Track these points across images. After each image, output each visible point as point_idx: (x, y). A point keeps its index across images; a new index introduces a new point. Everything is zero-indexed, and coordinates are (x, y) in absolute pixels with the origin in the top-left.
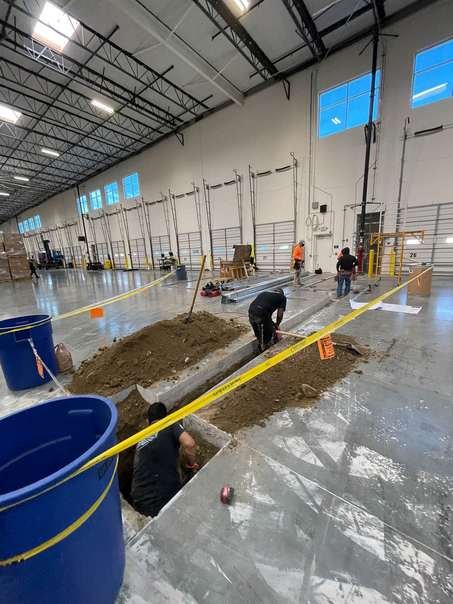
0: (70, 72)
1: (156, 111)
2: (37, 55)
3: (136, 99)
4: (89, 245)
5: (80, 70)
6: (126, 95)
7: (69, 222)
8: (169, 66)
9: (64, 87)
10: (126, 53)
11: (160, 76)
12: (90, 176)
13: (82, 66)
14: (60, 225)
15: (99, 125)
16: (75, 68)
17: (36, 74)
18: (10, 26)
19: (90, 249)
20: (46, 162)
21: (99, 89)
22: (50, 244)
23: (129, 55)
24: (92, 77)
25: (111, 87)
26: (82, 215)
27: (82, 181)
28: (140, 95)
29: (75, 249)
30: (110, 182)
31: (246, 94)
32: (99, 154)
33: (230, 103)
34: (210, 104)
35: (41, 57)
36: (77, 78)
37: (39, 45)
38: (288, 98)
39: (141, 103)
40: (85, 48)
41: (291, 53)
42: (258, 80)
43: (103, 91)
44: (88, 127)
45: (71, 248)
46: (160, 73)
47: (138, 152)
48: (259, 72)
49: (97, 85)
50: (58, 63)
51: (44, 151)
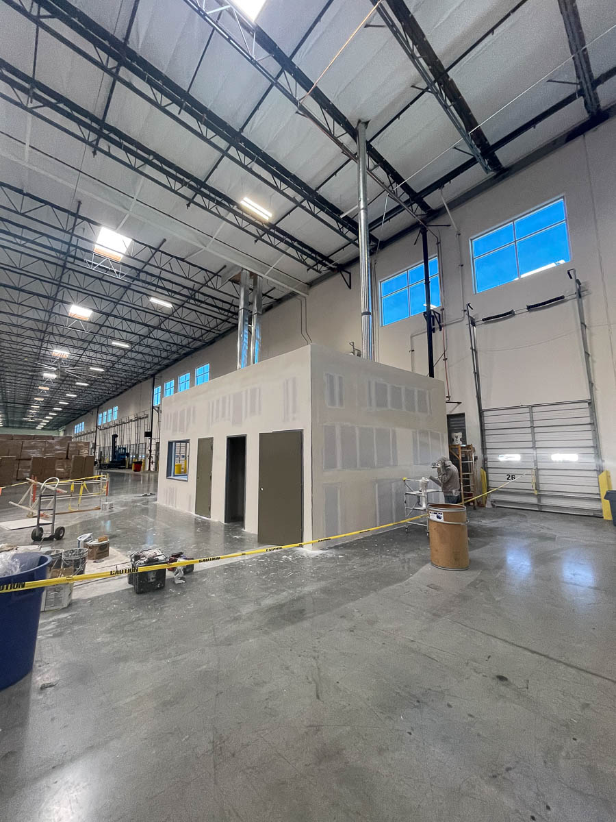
0: (126, 276)
1: (219, 304)
2: (95, 265)
3: (197, 294)
4: (154, 442)
5: (139, 275)
6: (185, 292)
7: (141, 415)
8: (222, 266)
9: (127, 288)
10: (177, 258)
11: (216, 274)
12: (167, 366)
13: (140, 271)
14: (132, 417)
15: (166, 318)
16: (133, 273)
17: (100, 279)
18: (74, 246)
19: (154, 447)
20: (120, 353)
21: (154, 288)
22: (118, 440)
23: (183, 260)
24: (149, 279)
25: (169, 285)
26: (153, 407)
27: (159, 371)
28: (200, 291)
29: (141, 446)
30: (184, 372)
31: (311, 284)
32: (172, 345)
33: (292, 295)
34: (277, 295)
35: (99, 266)
36: (136, 282)
37: (99, 257)
38: (350, 287)
39: (201, 298)
40: (133, 258)
41: (343, 248)
42: (313, 275)
43: (158, 290)
44: (154, 321)
45: (137, 445)
46: (215, 272)
47: (212, 342)
48: (310, 267)
49: (154, 285)
50: (115, 270)
51: (115, 343)
